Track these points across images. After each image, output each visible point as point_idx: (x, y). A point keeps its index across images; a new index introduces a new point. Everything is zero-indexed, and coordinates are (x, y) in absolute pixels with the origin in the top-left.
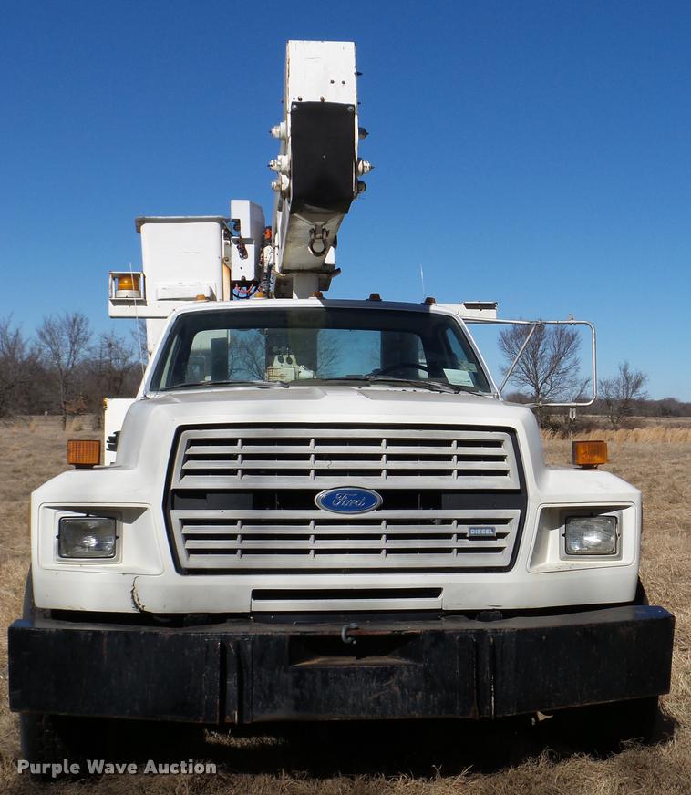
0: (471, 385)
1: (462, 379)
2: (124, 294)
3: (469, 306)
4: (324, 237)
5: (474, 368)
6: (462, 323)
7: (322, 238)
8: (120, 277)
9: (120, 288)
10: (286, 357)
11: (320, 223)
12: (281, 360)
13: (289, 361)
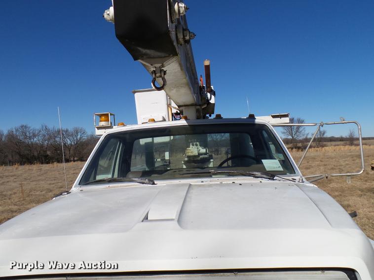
0: (281, 169)
1: (275, 166)
2: (103, 124)
3: (274, 117)
4: (162, 75)
5: (282, 157)
6: (271, 128)
7: (161, 76)
8: (101, 116)
9: (101, 121)
10: (195, 143)
11: (158, 65)
12: (193, 145)
13: (197, 145)
